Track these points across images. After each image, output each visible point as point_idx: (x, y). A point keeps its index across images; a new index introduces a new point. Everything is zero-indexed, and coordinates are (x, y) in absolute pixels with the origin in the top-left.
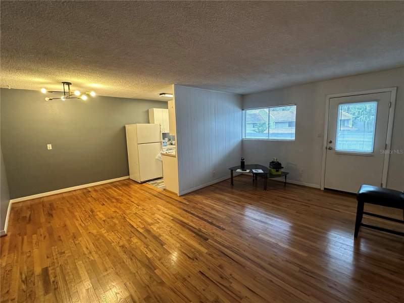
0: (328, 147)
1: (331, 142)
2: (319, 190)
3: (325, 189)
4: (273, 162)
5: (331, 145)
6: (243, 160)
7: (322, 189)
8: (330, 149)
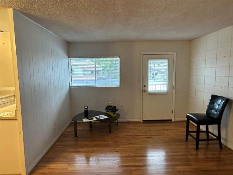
0: (143, 90)
1: (145, 86)
2: (140, 122)
3: (143, 121)
4: (108, 107)
5: (145, 88)
6: (87, 108)
7: (142, 121)
8: (145, 91)
